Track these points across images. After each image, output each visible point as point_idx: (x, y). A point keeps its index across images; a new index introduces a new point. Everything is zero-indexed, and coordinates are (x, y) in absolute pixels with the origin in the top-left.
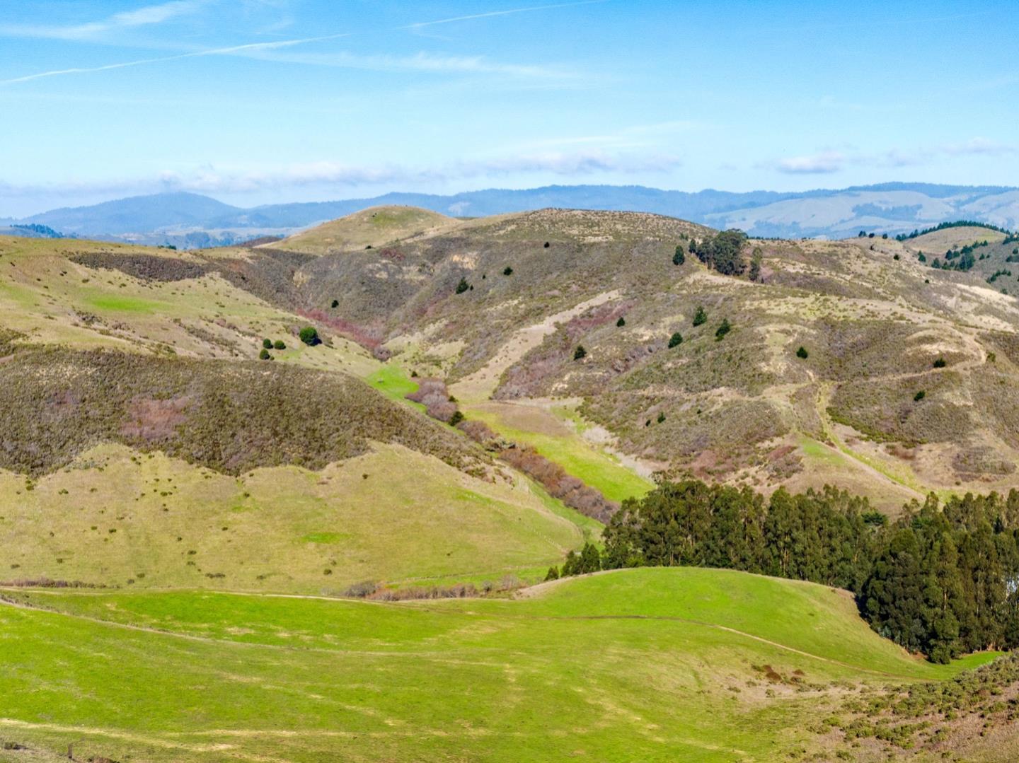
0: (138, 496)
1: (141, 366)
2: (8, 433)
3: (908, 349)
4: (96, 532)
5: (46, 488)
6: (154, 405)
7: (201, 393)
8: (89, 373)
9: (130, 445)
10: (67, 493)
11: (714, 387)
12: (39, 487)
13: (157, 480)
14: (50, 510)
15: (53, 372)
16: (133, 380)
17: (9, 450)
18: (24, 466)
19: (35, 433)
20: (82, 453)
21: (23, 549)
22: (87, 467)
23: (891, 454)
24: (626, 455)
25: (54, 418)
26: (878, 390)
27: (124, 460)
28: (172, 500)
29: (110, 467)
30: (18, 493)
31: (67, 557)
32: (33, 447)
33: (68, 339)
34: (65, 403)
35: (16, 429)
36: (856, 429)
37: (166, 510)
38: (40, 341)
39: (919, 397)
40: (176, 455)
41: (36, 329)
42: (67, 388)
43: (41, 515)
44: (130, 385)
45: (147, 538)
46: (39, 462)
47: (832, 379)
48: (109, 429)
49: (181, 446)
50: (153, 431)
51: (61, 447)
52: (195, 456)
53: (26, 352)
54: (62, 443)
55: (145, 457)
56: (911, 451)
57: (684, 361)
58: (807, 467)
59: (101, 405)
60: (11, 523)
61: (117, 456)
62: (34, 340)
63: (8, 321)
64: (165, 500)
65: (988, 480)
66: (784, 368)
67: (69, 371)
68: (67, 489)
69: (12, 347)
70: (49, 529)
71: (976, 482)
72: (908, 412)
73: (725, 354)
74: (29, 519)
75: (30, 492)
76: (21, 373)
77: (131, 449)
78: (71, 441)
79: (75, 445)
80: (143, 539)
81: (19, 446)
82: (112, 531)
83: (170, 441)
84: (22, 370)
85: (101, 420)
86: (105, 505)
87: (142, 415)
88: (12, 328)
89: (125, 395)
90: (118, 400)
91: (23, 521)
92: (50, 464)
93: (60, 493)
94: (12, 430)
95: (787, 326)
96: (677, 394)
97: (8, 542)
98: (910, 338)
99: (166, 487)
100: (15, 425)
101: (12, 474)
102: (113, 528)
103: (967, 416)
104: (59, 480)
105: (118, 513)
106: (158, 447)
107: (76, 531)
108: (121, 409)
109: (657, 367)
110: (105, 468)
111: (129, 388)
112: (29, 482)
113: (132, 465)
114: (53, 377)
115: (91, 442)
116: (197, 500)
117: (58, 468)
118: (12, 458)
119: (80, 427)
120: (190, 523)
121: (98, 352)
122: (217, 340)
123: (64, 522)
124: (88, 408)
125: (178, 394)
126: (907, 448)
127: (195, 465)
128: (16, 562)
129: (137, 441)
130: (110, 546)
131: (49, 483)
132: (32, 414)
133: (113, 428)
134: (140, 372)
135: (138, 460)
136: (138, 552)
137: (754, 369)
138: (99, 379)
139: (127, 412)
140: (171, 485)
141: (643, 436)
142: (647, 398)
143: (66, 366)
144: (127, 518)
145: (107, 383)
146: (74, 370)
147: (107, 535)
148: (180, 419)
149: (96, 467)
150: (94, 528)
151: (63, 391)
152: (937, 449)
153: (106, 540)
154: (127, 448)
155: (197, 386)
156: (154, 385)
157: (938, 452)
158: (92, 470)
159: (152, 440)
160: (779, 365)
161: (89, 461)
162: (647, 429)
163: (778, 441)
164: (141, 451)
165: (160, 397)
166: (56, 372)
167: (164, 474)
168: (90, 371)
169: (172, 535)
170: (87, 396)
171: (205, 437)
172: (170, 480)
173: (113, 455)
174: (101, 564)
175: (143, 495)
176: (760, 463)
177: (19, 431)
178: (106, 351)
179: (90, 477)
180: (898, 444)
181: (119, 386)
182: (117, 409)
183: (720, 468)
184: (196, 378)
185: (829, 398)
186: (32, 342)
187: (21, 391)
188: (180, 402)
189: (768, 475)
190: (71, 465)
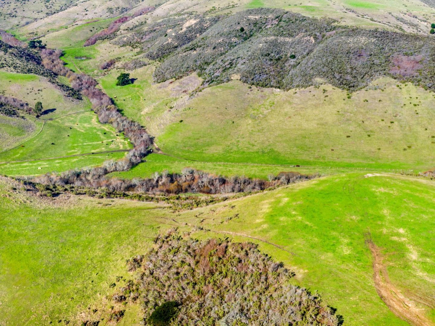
0: (402, 105)
1: (397, 38)
2: (336, 69)
4: (384, 122)
5: (357, 98)
6: (405, 58)
7: (429, 54)
8: (373, 41)
9: (395, 78)
10: (367, 101)
12: (353, 97)
13: (411, 98)
14: (360, 109)
15: (356, 40)
16: (393, 45)
17: (337, 78)
18: (345, 86)
19: (349, 70)
20: (373, 81)
21: (351, 128)
22: (376, 89)
25: (358, 63)
27: (393, 86)
28: (419, 108)
29: (387, 89)
30: (344, 100)
31: (372, 134)
32: (349, 77)
33: (359, 23)
34: (362, 56)
35: (340, 68)
37: (417, 113)
38: (346, 24)
40: (419, 85)
41: (342, 18)
42: (362, 49)
43: (356, 111)
44: (392, 48)
45: (410, 127)
46: (352, 85)
48: (385, 70)
49: (421, 80)
50: (406, 72)
51: (362, 78)
52: (428, 86)
53: (340, 30)
54: (362, 76)
55: (403, 85)
59: (379, 58)
60: (343, 114)
61: (390, 84)
62: (343, 24)
63: (328, 14)
64: (416, 108)
67: (363, 40)
68: (367, 99)
69: (333, 27)
70: (361, 119)
74: (351, 113)
75: (350, 99)
76: (340, 40)
77: (396, 81)
78: (367, 75)
79: (369, 77)
80: (407, 128)
81: (342, 76)
82: (392, 122)
83: (415, 78)
84: (341, 39)
85: (380, 65)
86: (387, 109)
87: (400, 63)
88: (331, 17)
89: (390, 53)
90: (387, 55)
91: (348, 114)
92: (357, 86)
93: (364, 101)
94: (338, 68)
97: (343, 124)
99: (416, 102)
100: (339, 66)
101: (340, 90)
102: (392, 121)
104: (363, 94)
105: (393, 113)
106: (409, 80)
107: (374, 121)
108: (389, 60)
110: (384, 90)
111: (391, 49)
112: (348, 95)
113: (397, 89)
114: (356, 43)
115: (376, 77)
116: (432, 109)
117: (361, 88)
118: (339, 82)
119: (370, 68)
120: (430, 121)
121: (376, 30)
122: (409, 24)
123: (368, 116)
124: (373, 59)
125: (416, 54)
127: (428, 91)
128: (348, 135)
129: (399, 77)
130: (392, 130)
131: (358, 95)
132: (347, 61)
133: (386, 70)
134: (397, 41)
135: (400, 87)
136: (406, 134)
138: (378, 44)
139: (392, 61)
140: (418, 100)
143: (362, 38)
144: (398, 116)
145: (381, 47)
146: (365, 40)
147: (389, 124)
148: (419, 66)
149: (380, 89)
150: (383, 120)
151: (361, 50)
153: (389, 127)
154: (394, 80)
155: (426, 50)
156: (404, 48)
158: (378, 91)
159: (406, 77)
161: (376, 86)
164: (401, 82)
165: (406, 54)
166: (357, 40)
167: (414, 95)
168: (373, 40)
169: (422, 127)
170: (372, 53)
171: (433, 77)
172: (417, 98)
173: (388, 83)
174: (389, 139)
175: (405, 105)
177: (341, 69)
178: (380, 30)
179: (377, 94)
181: (386, 48)
182: (387, 60)
184: (425, 45)
186: (342, 25)
187: (341, 49)
188: (419, 57)
190: (367, 87)
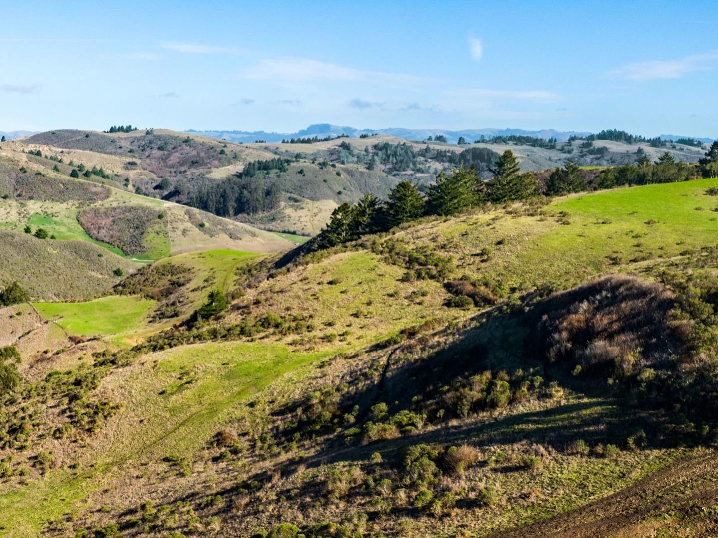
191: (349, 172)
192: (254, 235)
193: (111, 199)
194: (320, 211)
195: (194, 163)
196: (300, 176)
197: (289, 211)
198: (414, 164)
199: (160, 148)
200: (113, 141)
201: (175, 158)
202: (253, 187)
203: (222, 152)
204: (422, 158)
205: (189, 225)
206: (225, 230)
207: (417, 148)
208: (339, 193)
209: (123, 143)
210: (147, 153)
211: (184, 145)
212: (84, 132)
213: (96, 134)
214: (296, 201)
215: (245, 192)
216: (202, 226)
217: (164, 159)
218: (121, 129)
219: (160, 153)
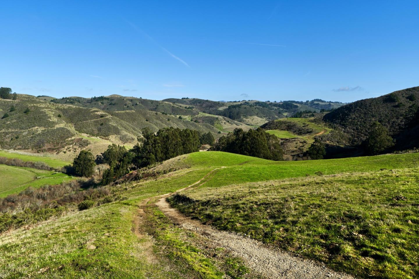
3: (91, 114)
11: (33, 127)
23: (102, 139)
24: (8, 150)
26: (88, 124)
36: (87, 134)
39: (102, 125)
47: (70, 123)
56: (107, 138)
57: (15, 121)
58: (91, 142)
65: (130, 142)
66: (56, 120)
71: (128, 143)
72: (100, 129)
73: (32, 118)
95: (50, 110)
96: (16, 130)
98: (90, 111)
103: (118, 128)
109: (3, 124)
126: (105, 137)
137: (47, 121)
141: (12, 143)
142: (4, 133)
152: (114, 136)
157: (115, 137)
160: (55, 119)
162: (12, 142)
163: (73, 138)
176: (72, 144)
180: (102, 136)
183: (57, 147)
185: (74, 127)
189: (78, 147)
191: (258, 108)
192: (242, 125)
193: (200, 114)
194: (254, 119)
195: (211, 107)
196: (245, 109)
197: (244, 119)
198: (269, 107)
199: (199, 103)
200: (185, 101)
201: (204, 105)
202: (233, 112)
203: (219, 103)
204: (270, 106)
205: (225, 121)
206: (235, 123)
207: (268, 103)
208: (257, 114)
209: (188, 102)
210: (195, 104)
211: (206, 102)
212: (177, 99)
213: (180, 99)
214: (245, 116)
215: (231, 114)
216: (228, 122)
217: (201, 106)
218: (185, 98)
219: (199, 104)
